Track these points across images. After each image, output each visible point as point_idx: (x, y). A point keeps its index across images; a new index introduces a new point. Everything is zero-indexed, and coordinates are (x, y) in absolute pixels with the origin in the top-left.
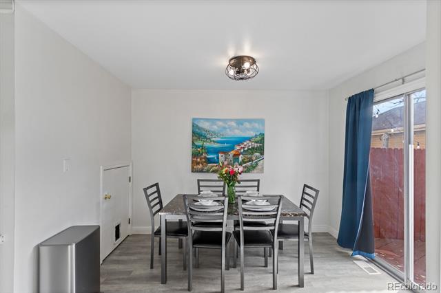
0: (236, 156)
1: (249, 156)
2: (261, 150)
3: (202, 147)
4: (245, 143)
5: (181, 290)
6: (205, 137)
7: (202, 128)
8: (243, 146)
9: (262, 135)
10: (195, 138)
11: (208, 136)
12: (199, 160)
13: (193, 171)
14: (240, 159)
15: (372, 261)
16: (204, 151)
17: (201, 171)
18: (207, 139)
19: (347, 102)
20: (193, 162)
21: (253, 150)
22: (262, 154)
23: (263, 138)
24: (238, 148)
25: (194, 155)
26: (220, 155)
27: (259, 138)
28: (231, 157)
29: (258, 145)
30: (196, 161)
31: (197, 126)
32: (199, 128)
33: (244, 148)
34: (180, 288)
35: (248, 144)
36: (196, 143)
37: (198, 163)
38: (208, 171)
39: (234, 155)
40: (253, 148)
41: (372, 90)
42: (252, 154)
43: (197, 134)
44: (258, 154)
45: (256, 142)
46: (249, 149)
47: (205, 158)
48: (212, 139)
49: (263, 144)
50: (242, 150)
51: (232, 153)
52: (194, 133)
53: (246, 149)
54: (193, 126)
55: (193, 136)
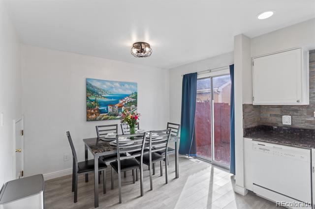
0: (120, 107)
1: (128, 107)
2: (135, 103)
3: (95, 101)
4: (126, 99)
5: (114, 205)
6: (97, 94)
7: (95, 87)
8: (124, 100)
9: (136, 93)
10: (89, 94)
11: (100, 93)
12: (93, 111)
13: (88, 120)
14: (123, 110)
15: (196, 157)
16: (96, 104)
17: (95, 120)
18: (99, 95)
19: (182, 78)
20: (87, 113)
21: (131, 103)
22: (136, 106)
23: (137, 96)
24: (121, 102)
25: (88, 108)
26: (109, 107)
27: (134, 95)
28: (116, 109)
29: (134, 100)
30: (91, 112)
31: (91, 85)
32: (92, 87)
33: (125, 102)
34: (112, 204)
35: (127, 99)
36: (90, 98)
37: (92, 114)
38: (100, 120)
39: (119, 107)
40: (131, 102)
41: (196, 73)
42: (130, 106)
43: (90, 90)
44: (133, 106)
45: (133, 98)
46: (128, 102)
47: (98, 109)
48: (103, 95)
49: (137, 99)
50: (124, 104)
51: (117, 105)
52: (88, 90)
53: (126, 102)
54: (87, 84)
55: (87, 92)
